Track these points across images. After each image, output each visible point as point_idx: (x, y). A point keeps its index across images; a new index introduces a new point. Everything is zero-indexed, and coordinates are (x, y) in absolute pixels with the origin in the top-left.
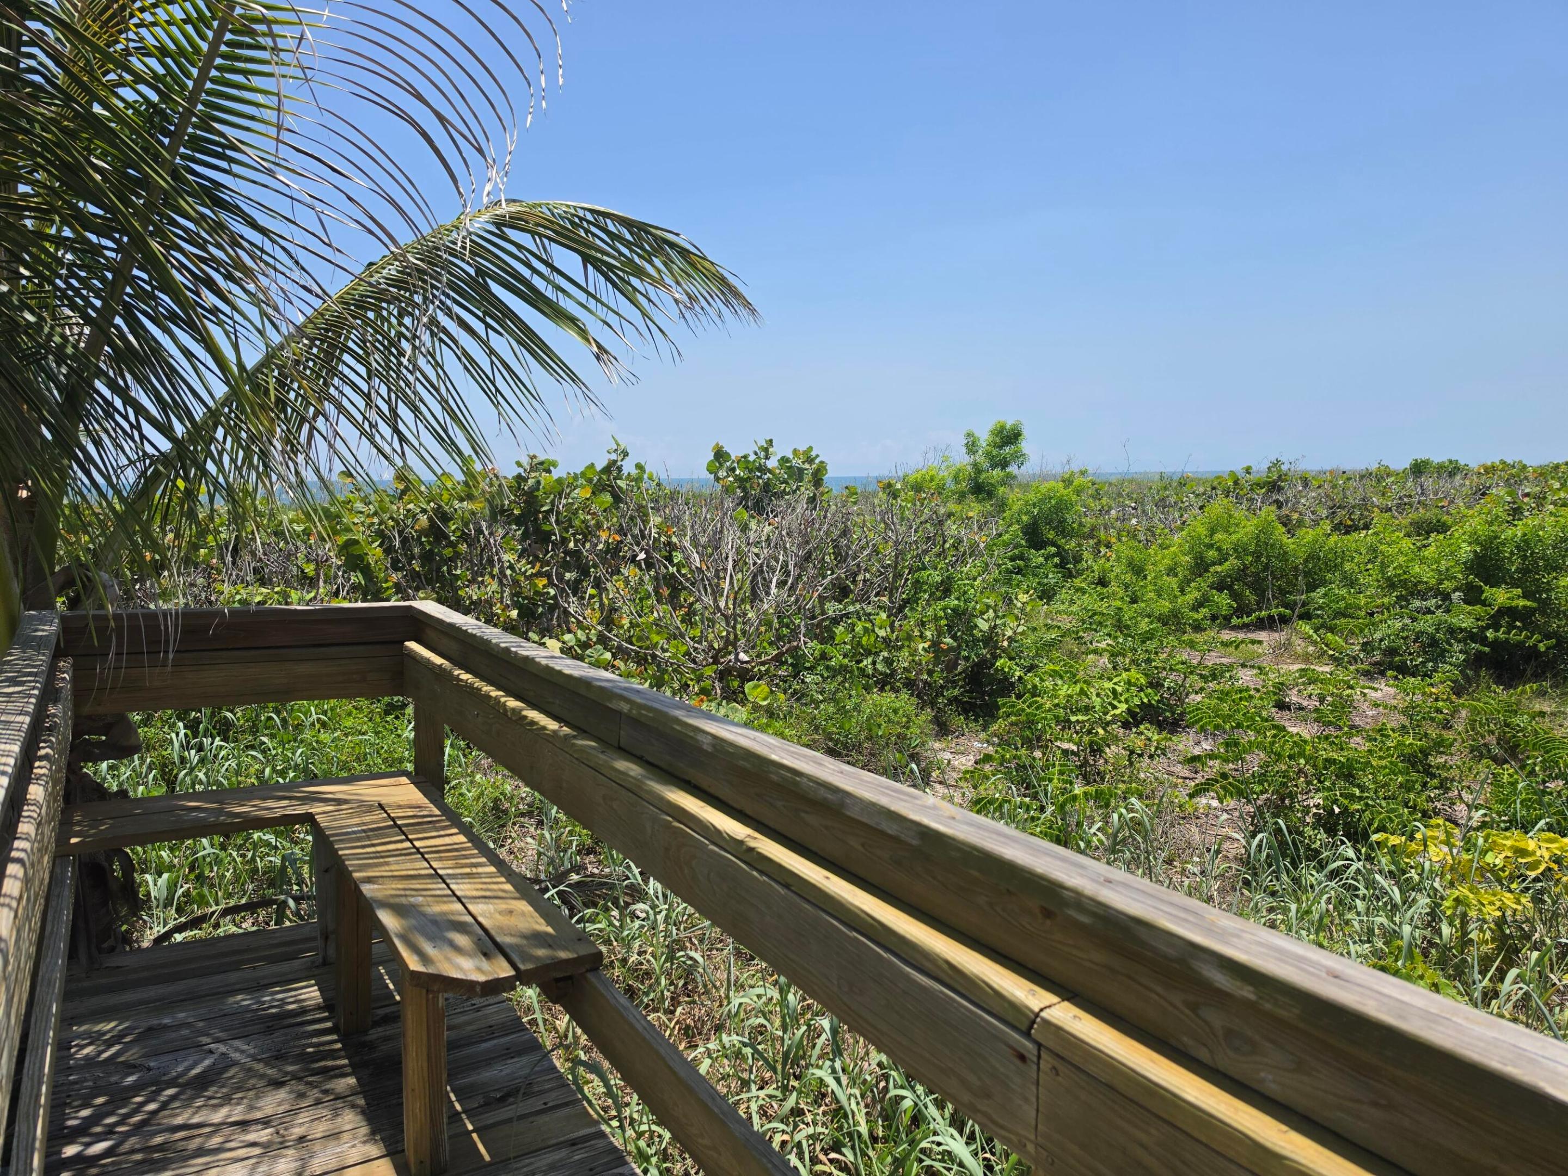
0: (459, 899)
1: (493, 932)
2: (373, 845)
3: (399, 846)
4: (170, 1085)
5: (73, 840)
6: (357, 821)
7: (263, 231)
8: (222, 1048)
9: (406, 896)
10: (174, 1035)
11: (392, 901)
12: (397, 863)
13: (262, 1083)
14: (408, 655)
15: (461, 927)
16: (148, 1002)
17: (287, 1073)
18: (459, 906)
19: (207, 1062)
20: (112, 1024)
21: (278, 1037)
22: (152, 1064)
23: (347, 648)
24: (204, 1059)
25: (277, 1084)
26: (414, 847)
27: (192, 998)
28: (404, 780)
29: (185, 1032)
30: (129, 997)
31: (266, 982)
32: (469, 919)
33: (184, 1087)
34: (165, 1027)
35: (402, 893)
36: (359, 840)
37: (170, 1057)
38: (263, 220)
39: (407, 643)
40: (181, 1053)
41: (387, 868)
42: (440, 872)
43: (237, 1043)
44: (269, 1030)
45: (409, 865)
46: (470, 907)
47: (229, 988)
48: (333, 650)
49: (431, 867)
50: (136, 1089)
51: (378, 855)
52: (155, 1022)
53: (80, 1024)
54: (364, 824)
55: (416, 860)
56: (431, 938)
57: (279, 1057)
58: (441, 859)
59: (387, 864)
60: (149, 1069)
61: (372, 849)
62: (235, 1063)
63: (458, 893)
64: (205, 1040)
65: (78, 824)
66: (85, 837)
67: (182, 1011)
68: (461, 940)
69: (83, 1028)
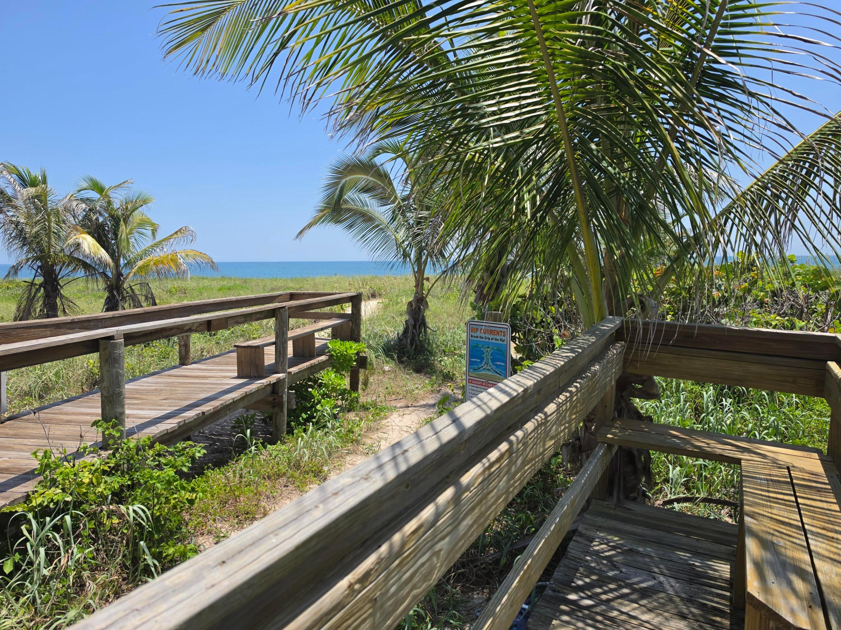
0: (810, 552)
1: (824, 588)
2: (768, 491)
3: (786, 497)
4: (627, 586)
5: (609, 436)
6: (767, 472)
7: (751, 94)
8: (662, 579)
9: (773, 535)
10: (640, 559)
11: (761, 534)
12: (780, 509)
13: (674, 611)
14: (828, 370)
15: (802, 574)
16: (636, 535)
17: (691, 612)
18: (807, 558)
19: (650, 583)
20: (616, 539)
21: (694, 588)
22: (624, 570)
23: (786, 360)
24: (650, 580)
25: (683, 616)
26: (797, 501)
27: (658, 543)
28: (816, 455)
29: (647, 560)
30: (629, 528)
31: (701, 551)
32: (811, 570)
33: (634, 591)
34: (638, 552)
35: (772, 531)
36: (761, 485)
37: (633, 570)
38: (752, 87)
39: (829, 363)
40: (640, 571)
41: (769, 510)
42: (806, 527)
43: (672, 581)
44: (691, 582)
45: (786, 514)
46: (816, 561)
47: (679, 546)
48: (776, 359)
49: (802, 521)
50: (613, 579)
51: (769, 499)
52: (635, 547)
53: (601, 532)
54: (770, 475)
55: (794, 512)
56: (777, 574)
57: (690, 600)
58: (813, 518)
59: (771, 507)
60: (621, 572)
61: (767, 494)
62: (664, 591)
63: (812, 548)
64: (656, 570)
65: (616, 428)
66: (615, 436)
67: (649, 548)
68: (799, 584)
69: (602, 535)
